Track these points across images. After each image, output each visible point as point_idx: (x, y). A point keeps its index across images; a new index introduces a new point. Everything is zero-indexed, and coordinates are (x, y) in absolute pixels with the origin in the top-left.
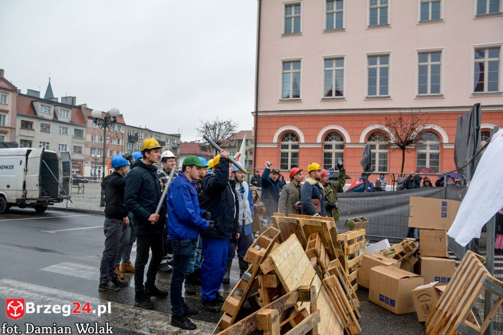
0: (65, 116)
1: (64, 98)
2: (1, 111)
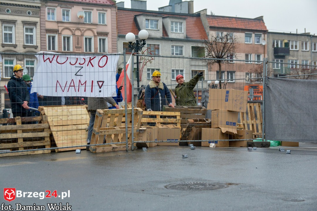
0: (178, 30)
2: (100, 34)
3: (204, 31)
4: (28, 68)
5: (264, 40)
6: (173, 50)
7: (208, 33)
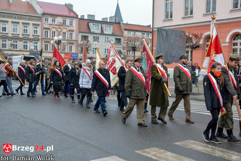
0: (108, 30)
1: (111, 17)
2: (70, 31)
3: (122, 31)
4: (34, 46)
5: (151, 36)
6: (106, 39)
7: (123, 32)
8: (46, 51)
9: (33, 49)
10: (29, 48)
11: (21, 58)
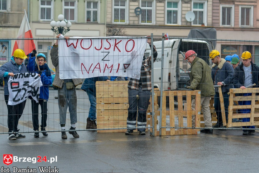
4: (195, 12)
8: (226, 26)
9: (190, 22)
10: (182, 18)
11: (171, 45)
